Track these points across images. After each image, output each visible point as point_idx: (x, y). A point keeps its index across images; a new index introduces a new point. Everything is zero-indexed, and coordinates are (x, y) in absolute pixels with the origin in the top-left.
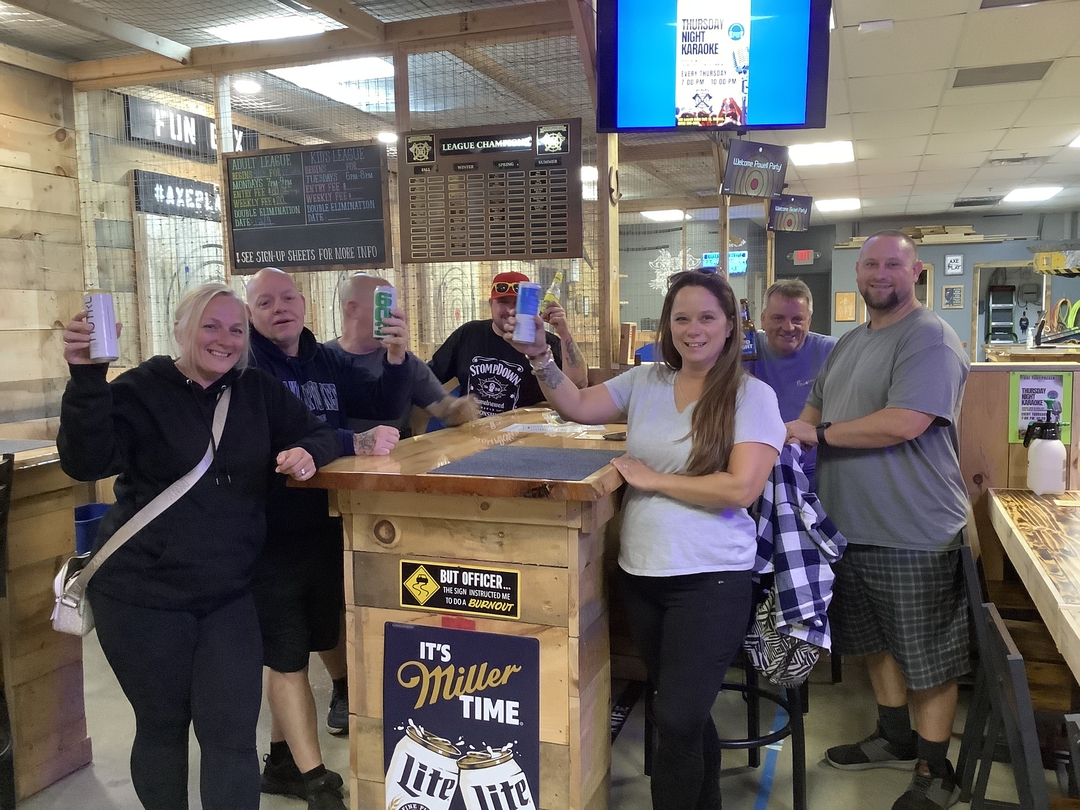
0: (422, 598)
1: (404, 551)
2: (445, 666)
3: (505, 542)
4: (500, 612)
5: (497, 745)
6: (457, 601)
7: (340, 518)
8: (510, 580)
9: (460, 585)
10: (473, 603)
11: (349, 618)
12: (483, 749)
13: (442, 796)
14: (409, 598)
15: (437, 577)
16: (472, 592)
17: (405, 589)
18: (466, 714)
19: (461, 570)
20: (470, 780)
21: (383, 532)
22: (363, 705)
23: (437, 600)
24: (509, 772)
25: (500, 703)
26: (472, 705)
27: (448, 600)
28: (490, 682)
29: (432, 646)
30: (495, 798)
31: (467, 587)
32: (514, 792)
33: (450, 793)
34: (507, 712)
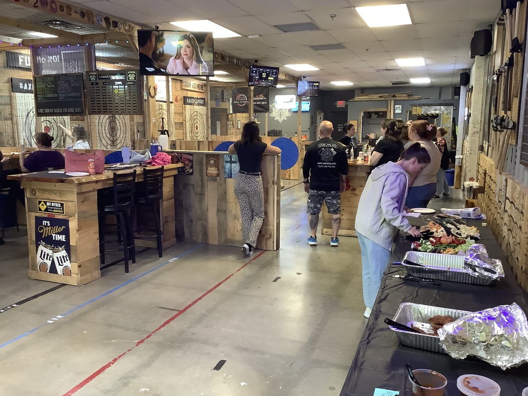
0: (43, 210)
1: (39, 198)
2: (49, 227)
3: (61, 195)
4: (60, 213)
5: (61, 246)
6: (51, 210)
7: (23, 189)
8: (62, 205)
9: (51, 206)
10: (54, 211)
11: (27, 215)
12: (58, 247)
13: (50, 260)
14: (40, 210)
15: (46, 204)
16: (54, 208)
17: (39, 207)
18: (54, 239)
19: (51, 202)
20: (56, 255)
21: (33, 192)
22: (31, 237)
23: (46, 210)
24: (64, 253)
25: (61, 236)
26: (55, 236)
27: (49, 210)
28: (59, 230)
29: (45, 222)
30: (61, 259)
31: (53, 207)
32: (65, 258)
33: (51, 259)
34: (62, 238)
